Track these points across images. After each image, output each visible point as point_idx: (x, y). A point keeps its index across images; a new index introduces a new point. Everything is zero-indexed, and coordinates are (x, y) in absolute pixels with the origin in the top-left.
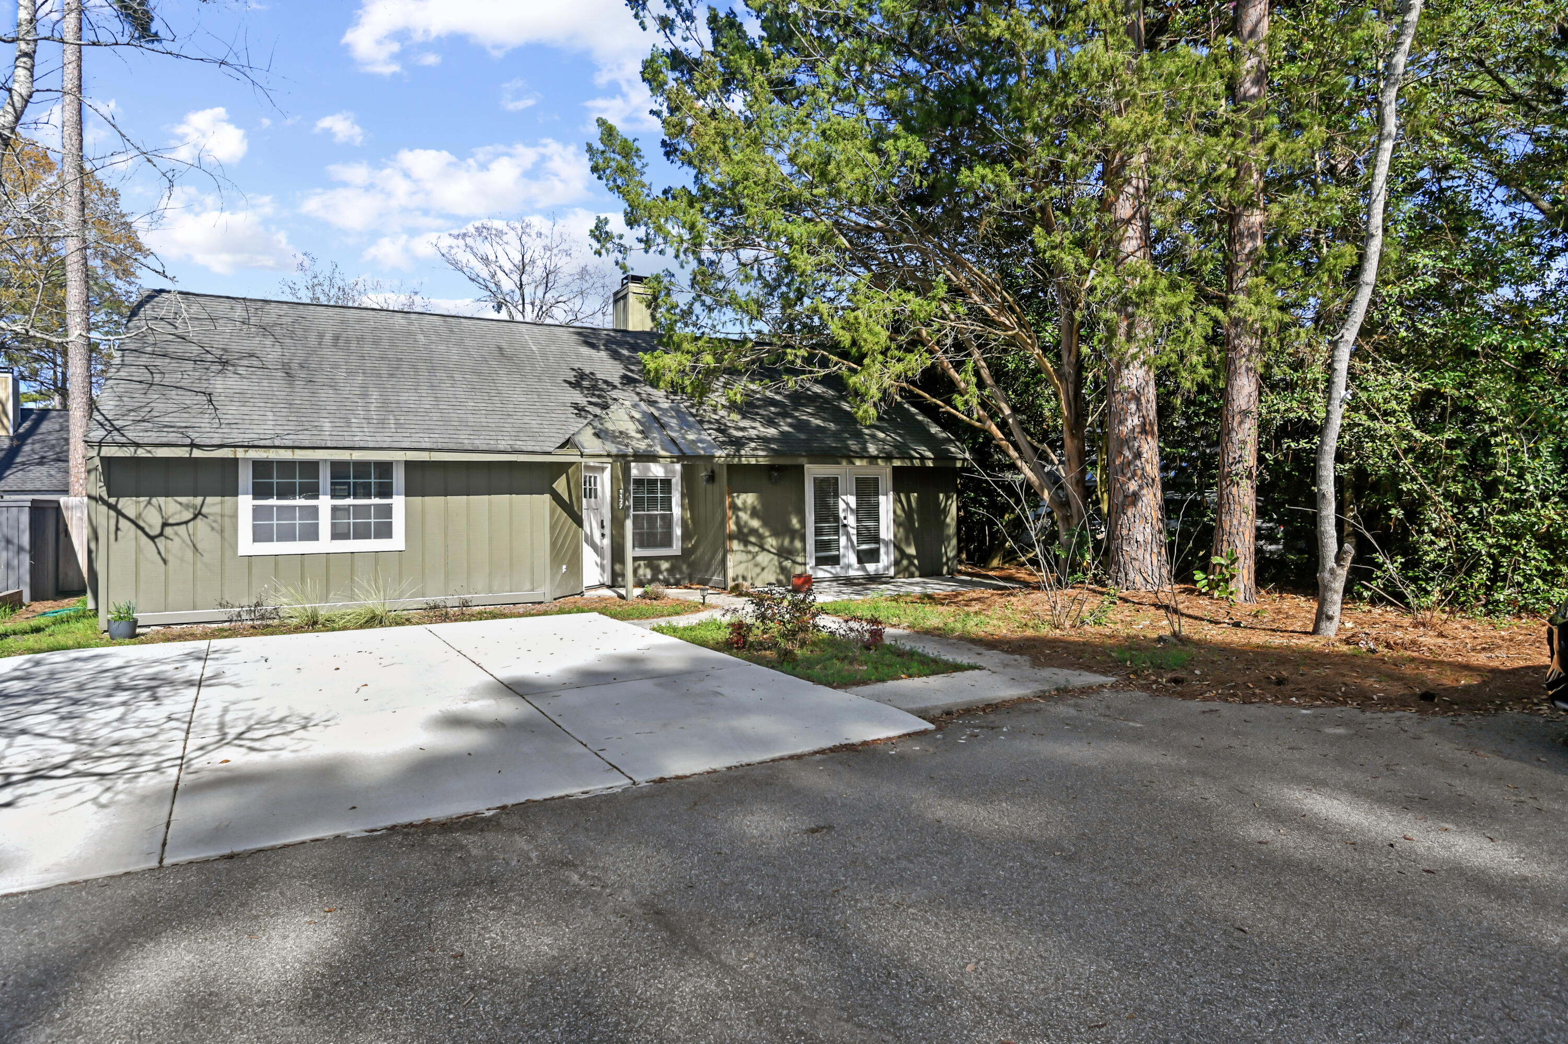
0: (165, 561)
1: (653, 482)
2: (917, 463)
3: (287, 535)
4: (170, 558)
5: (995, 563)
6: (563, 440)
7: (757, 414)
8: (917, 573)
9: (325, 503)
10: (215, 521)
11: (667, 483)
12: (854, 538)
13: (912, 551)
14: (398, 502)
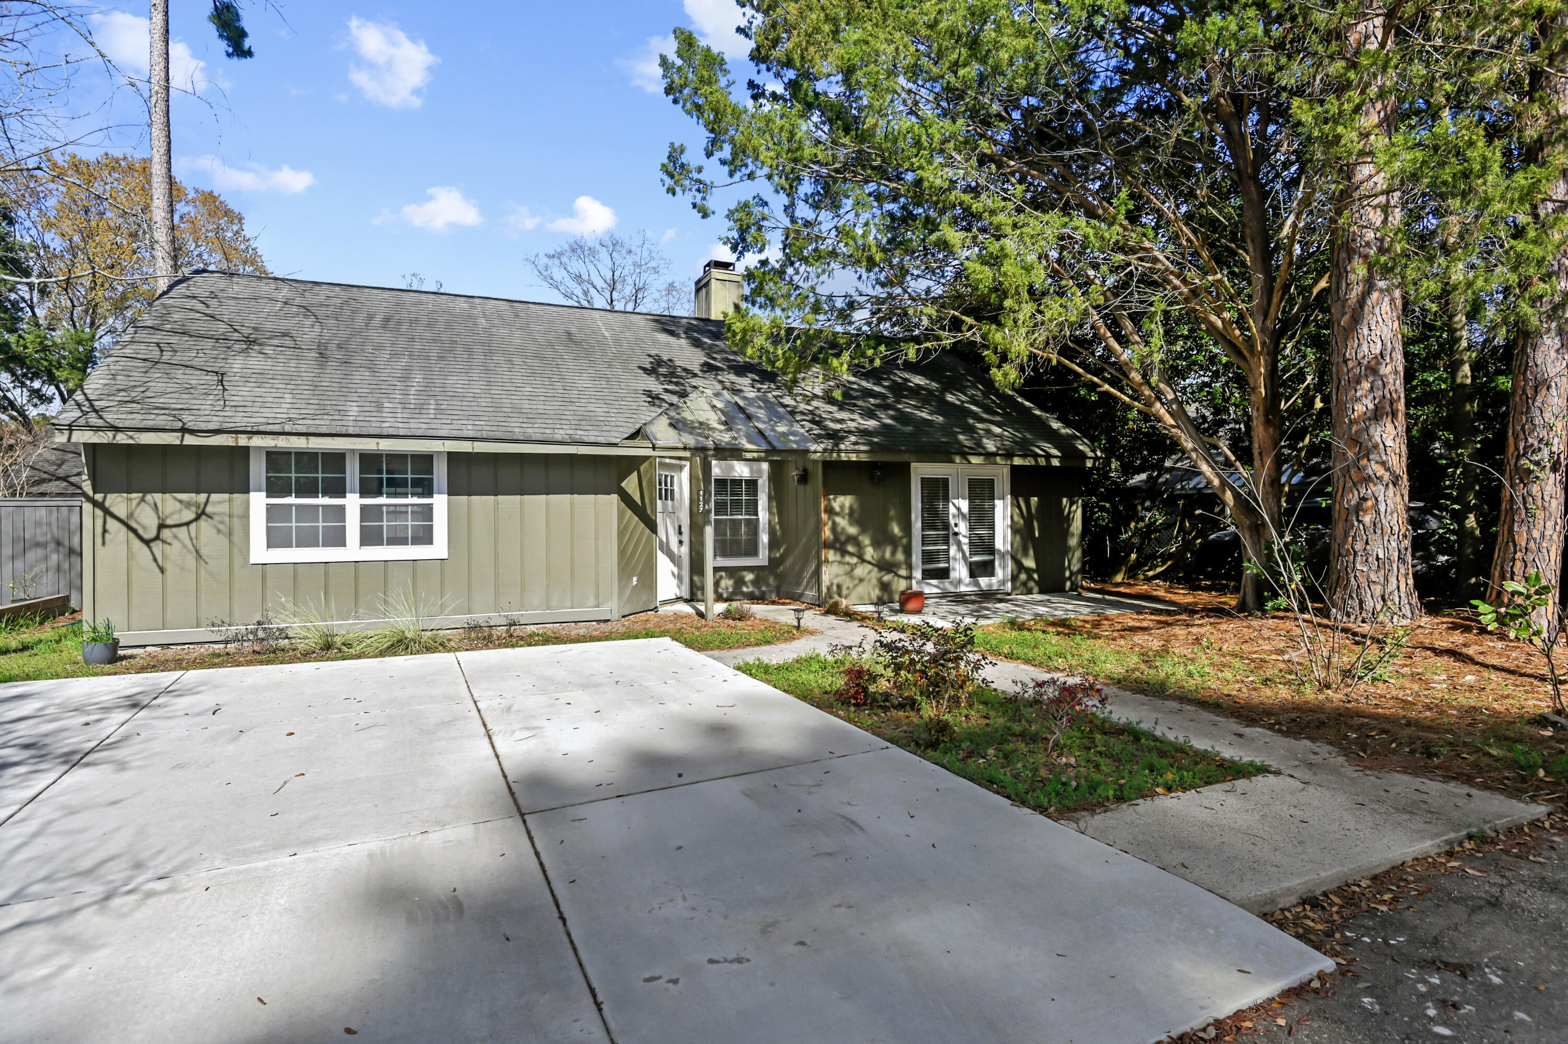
0: (162, 570)
1: (737, 482)
2: (1042, 462)
3: (308, 540)
4: (168, 566)
5: (1119, 578)
6: (632, 430)
7: (855, 405)
8: (1036, 590)
9: (353, 502)
10: (222, 522)
11: (752, 484)
12: (966, 548)
14: (440, 502)
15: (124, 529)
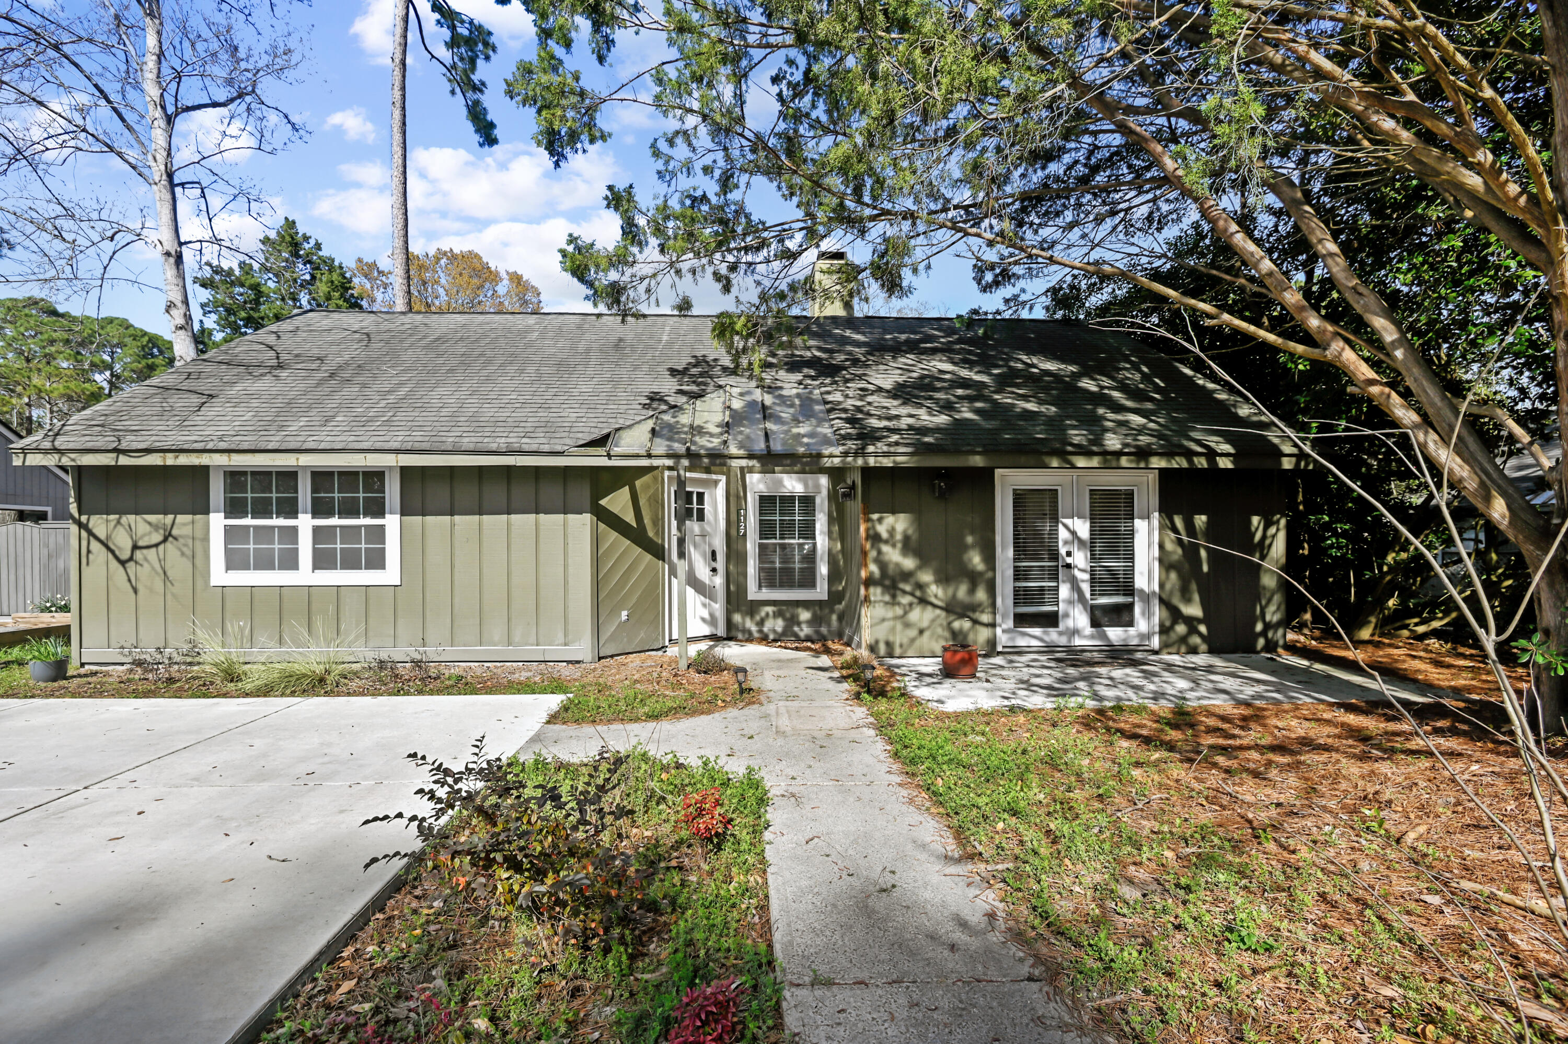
0: (135, 591)
1: (788, 500)
2: (1202, 463)
3: (264, 563)
4: (140, 587)
5: (1365, 634)
7: (931, 398)
8: (1204, 647)
9: (305, 523)
10: (186, 545)
11: (808, 502)
12: (1086, 588)
13: (1194, 610)
14: (392, 522)
15: (104, 549)
